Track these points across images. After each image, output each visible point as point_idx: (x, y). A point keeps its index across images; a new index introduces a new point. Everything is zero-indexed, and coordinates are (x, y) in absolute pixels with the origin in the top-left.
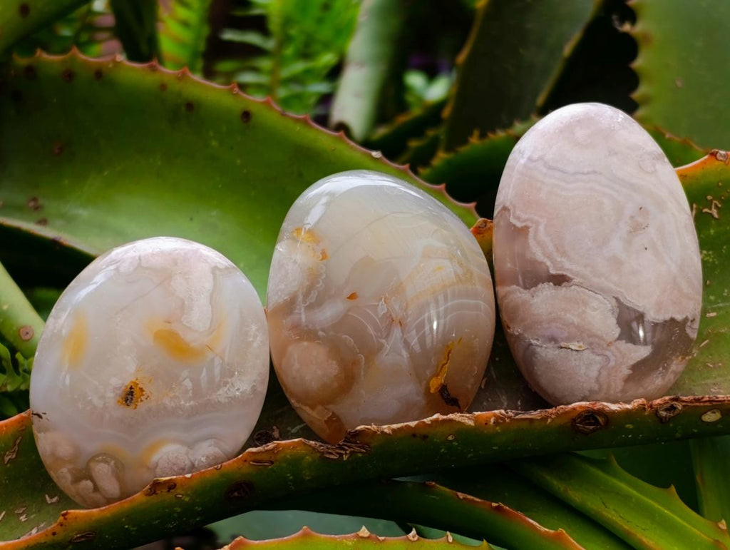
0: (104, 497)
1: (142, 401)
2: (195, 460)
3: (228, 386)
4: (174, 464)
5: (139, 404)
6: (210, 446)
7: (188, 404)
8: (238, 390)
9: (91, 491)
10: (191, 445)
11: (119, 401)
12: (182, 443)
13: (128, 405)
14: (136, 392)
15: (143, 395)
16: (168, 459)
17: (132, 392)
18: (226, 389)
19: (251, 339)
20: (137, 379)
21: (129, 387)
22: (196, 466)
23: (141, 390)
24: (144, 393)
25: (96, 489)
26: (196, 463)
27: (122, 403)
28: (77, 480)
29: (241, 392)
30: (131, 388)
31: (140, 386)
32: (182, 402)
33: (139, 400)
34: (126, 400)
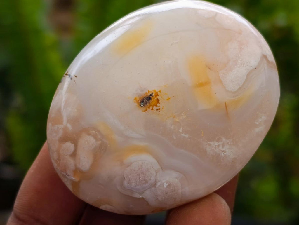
0: (75, 165)
1: (152, 109)
2: (159, 181)
3: (220, 143)
4: (143, 173)
5: (149, 110)
6: (177, 178)
7: (183, 135)
8: (224, 152)
9: (69, 153)
10: (164, 167)
11: (136, 99)
12: (159, 161)
13: (140, 106)
14: (154, 99)
15: (156, 106)
16: (142, 166)
17: (150, 99)
18: (216, 144)
19: (257, 123)
20: (160, 91)
21: (150, 93)
22: (157, 186)
23: (158, 101)
24: (158, 105)
25: (74, 155)
26: (159, 184)
27: (137, 102)
28: (65, 139)
29: (225, 155)
30: (151, 95)
31: (159, 98)
32: (181, 131)
33: (152, 107)
34: (142, 101)
